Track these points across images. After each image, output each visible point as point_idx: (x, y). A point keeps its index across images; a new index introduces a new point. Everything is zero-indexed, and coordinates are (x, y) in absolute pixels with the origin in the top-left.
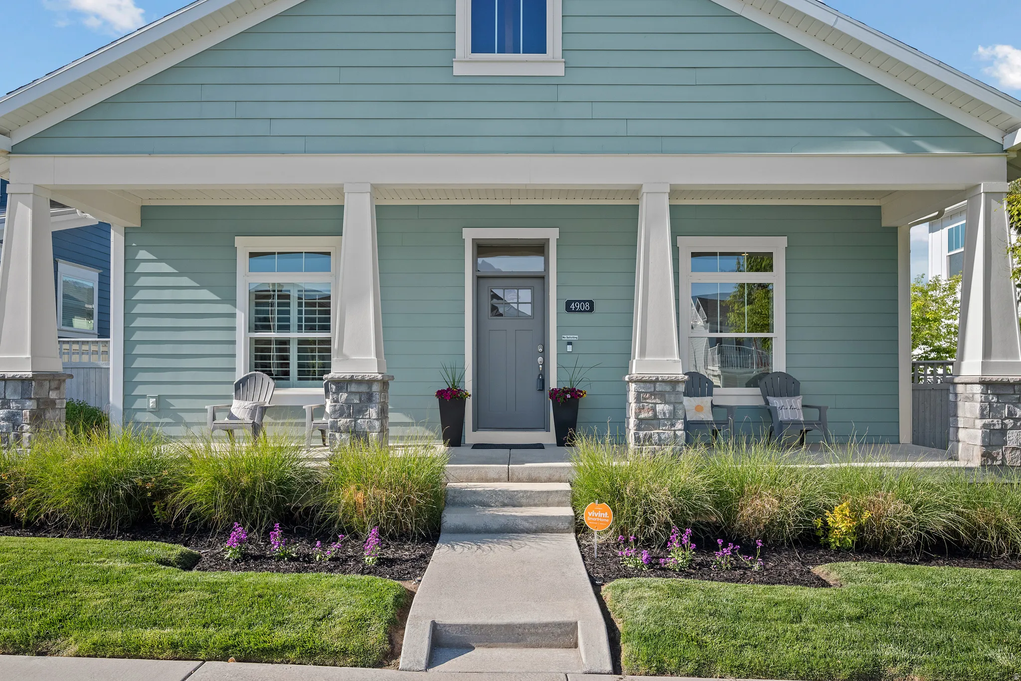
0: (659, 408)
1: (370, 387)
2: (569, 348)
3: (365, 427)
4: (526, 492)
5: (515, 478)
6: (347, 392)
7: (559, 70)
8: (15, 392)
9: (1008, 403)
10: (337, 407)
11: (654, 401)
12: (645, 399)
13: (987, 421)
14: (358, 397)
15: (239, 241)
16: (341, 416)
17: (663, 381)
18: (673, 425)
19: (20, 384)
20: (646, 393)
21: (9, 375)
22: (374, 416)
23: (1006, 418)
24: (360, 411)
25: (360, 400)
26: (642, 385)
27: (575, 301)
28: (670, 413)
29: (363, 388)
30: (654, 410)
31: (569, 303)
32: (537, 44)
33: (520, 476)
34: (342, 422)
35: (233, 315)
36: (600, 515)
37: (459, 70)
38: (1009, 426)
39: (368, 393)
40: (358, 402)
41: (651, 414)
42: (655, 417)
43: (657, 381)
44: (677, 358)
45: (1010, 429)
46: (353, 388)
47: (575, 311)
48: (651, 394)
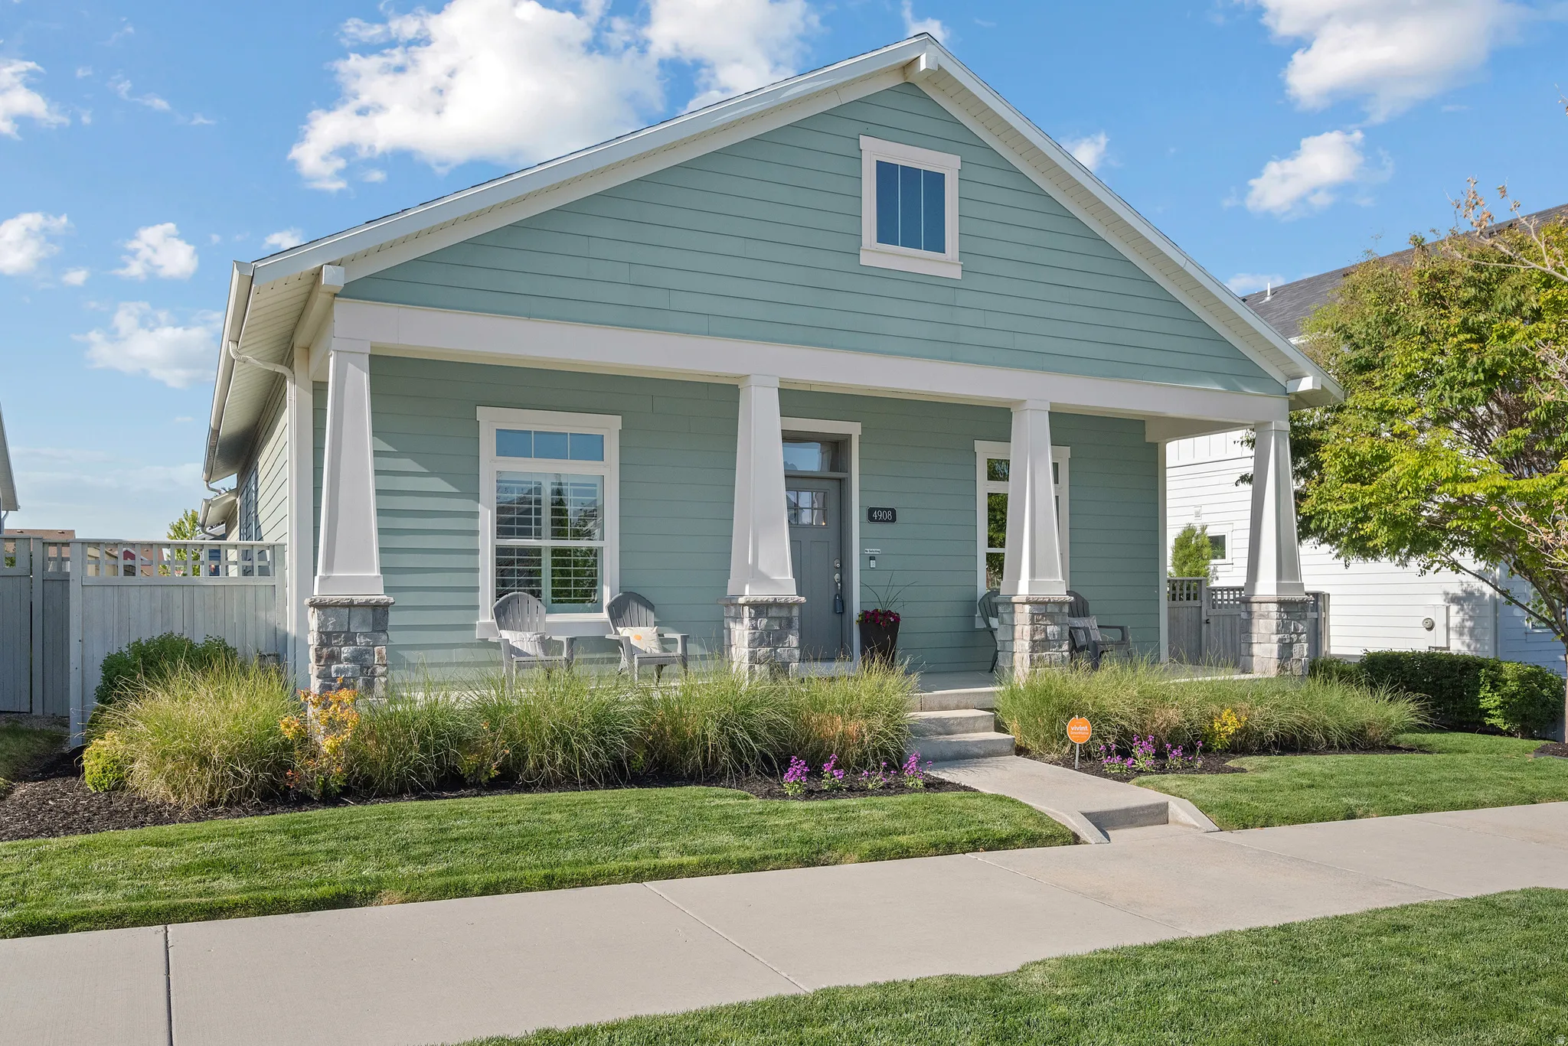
0: (1050, 629)
1: (790, 612)
2: (873, 564)
3: (785, 655)
5: (928, 706)
6: (767, 617)
7: (956, 273)
8: (364, 622)
9: (1294, 620)
10: (757, 635)
11: (1045, 623)
12: (1038, 620)
13: (1280, 636)
14: (778, 622)
15: (482, 413)
16: (760, 645)
17: (1054, 603)
18: (1060, 646)
19: (370, 611)
20: (1038, 614)
21: (358, 599)
22: (795, 644)
23: (1293, 633)
24: (780, 639)
25: (780, 626)
26: (1036, 606)
27: (877, 509)
28: (1058, 634)
29: (784, 613)
30: (1045, 631)
31: (871, 511)
32: (937, 244)
33: (932, 705)
34: (763, 651)
35: (475, 515)
36: (1082, 728)
37: (865, 259)
38: (1295, 640)
39: (787, 618)
40: (778, 628)
41: (1043, 636)
42: (1046, 639)
43: (1049, 602)
44: (1060, 579)
45: (1295, 643)
46: (773, 612)
47: (877, 521)
48: (1043, 615)
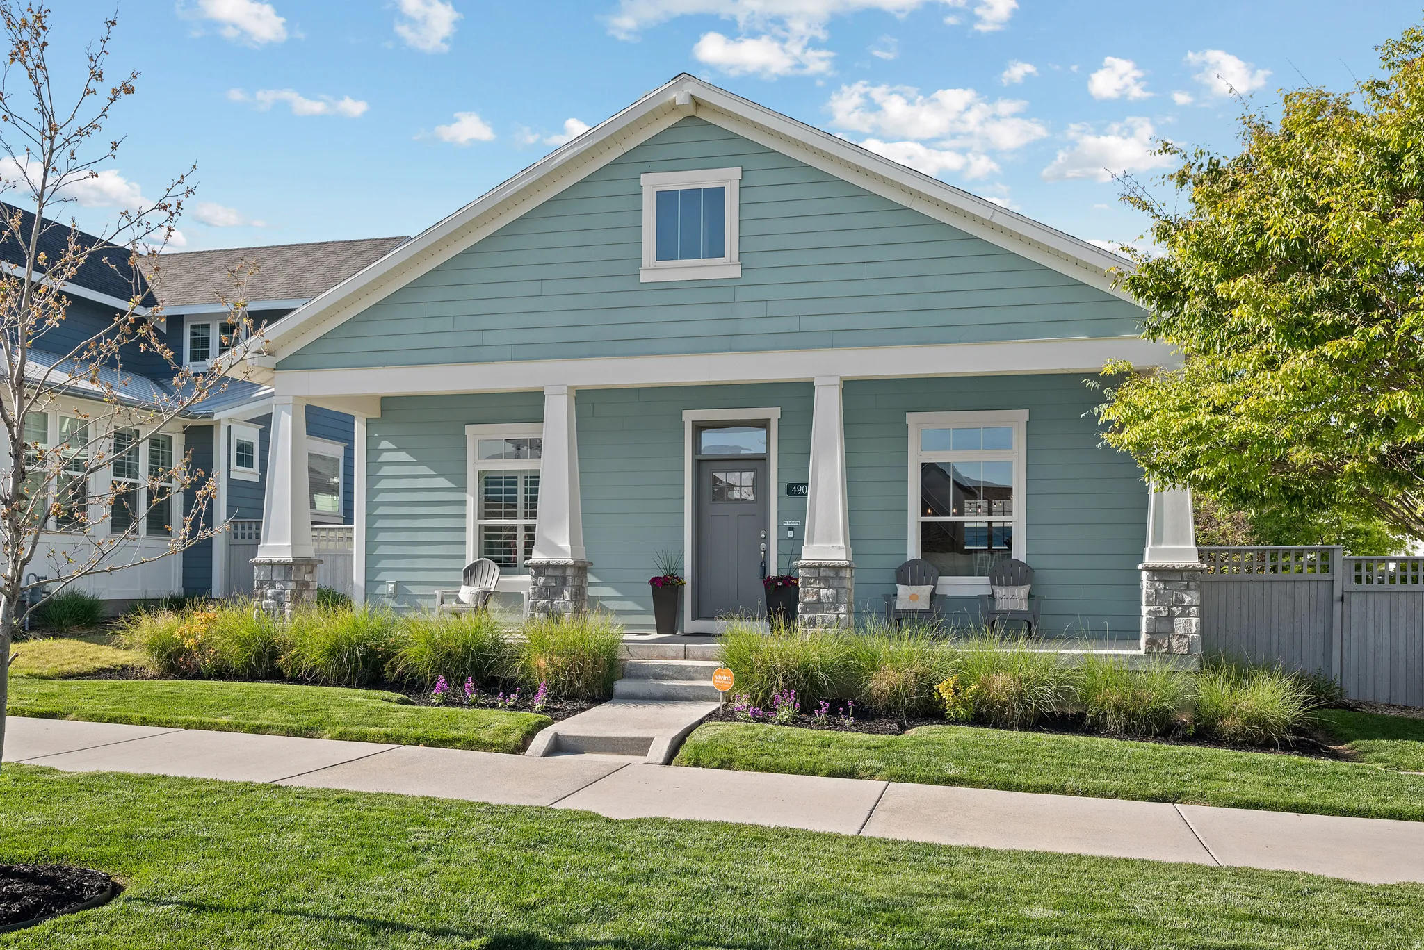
0: (823, 592)
1: (564, 572)
2: (790, 534)
3: (560, 606)
4: (693, 667)
5: (691, 656)
6: (544, 576)
7: (735, 272)
8: (279, 575)
9: (1176, 590)
10: (536, 590)
11: (818, 586)
12: (810, 584)
13: (1152, 608)
14: (554, 580)
15: (469, 429)
16: (540, 597)
17: (826, 567)
18: (836, 609)
19: (283, 567)
20: (811, 578)
21: (275, 560)
22: (568, 598)
23: (1174, 605)
24: (557, 593)
25: (556, 583)
26: (807, 570)
27: (797, 484)
28: (833, 597)
29: (558, 573)
30: (818, 594)
31: (790, 486)
32: (717, 250)
33: (696, 654)
34: (541, 602)
35: (463, 503)
36: (725, 678)
37: (645, 277)
38: (1177, 613)
39: (562, 577)
40: (554, 584)
41: (815, 598)
42: (819, 601)
43: (820, 566)
44: (842, 545)
45: (1178, 616)
46: (550, 572)
47: (797, 495)
48: (816, 579)
